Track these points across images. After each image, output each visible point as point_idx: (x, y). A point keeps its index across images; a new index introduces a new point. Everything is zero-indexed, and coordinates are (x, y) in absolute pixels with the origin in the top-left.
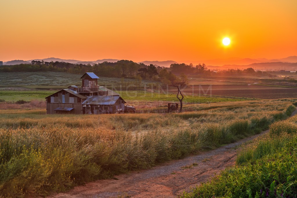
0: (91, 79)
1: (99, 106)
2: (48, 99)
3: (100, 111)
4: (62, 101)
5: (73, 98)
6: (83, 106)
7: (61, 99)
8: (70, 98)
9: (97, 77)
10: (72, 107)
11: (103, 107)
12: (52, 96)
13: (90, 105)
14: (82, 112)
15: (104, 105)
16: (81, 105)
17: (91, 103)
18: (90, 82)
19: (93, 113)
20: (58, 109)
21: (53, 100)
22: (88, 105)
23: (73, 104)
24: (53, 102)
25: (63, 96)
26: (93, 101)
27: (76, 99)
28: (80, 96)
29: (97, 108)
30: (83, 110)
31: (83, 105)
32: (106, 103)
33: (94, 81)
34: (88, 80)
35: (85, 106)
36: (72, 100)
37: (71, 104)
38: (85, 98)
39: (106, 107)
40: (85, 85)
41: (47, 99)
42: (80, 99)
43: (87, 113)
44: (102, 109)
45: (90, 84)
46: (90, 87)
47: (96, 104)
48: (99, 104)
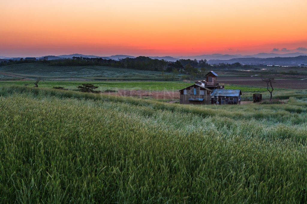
0: (214, 76)
1: (225, 97)
2: (182, 92)
3: (226, 101)
4: (193, 94)
5: (203, 91)
6: (212, 97)
7: (193, 91)
8: (201, 91)
10: (202, 98)
11: (229, 98)
12: (185, 89)
13: (218, 96)
14: (211, 101)
15: (230, 97)
16: (210, 97)
17: (218, 95)
18: (213, 78)
19: (220, 104)
20: (191, 99)
21: (185, 92)
23: (203, 96)
25: (195, 89)
26: (220, 94)
27: (206, 91)
28: (208, 89)
29: (224, 99)
30: (212, 100)
32: (232, 95)
34: (211, 77)
35: (213, 97)
36: (201, 93)
37: (201, 95)
38: (212, 91)
39: (231, 98)
40: (209, 81)
41: (180, 92)
42: (209, 92)
43: (215, 103)
44: (228, 99)
45: (213, 80)
46: (213, 82)
47: (223, 96)
48: (225, 95)
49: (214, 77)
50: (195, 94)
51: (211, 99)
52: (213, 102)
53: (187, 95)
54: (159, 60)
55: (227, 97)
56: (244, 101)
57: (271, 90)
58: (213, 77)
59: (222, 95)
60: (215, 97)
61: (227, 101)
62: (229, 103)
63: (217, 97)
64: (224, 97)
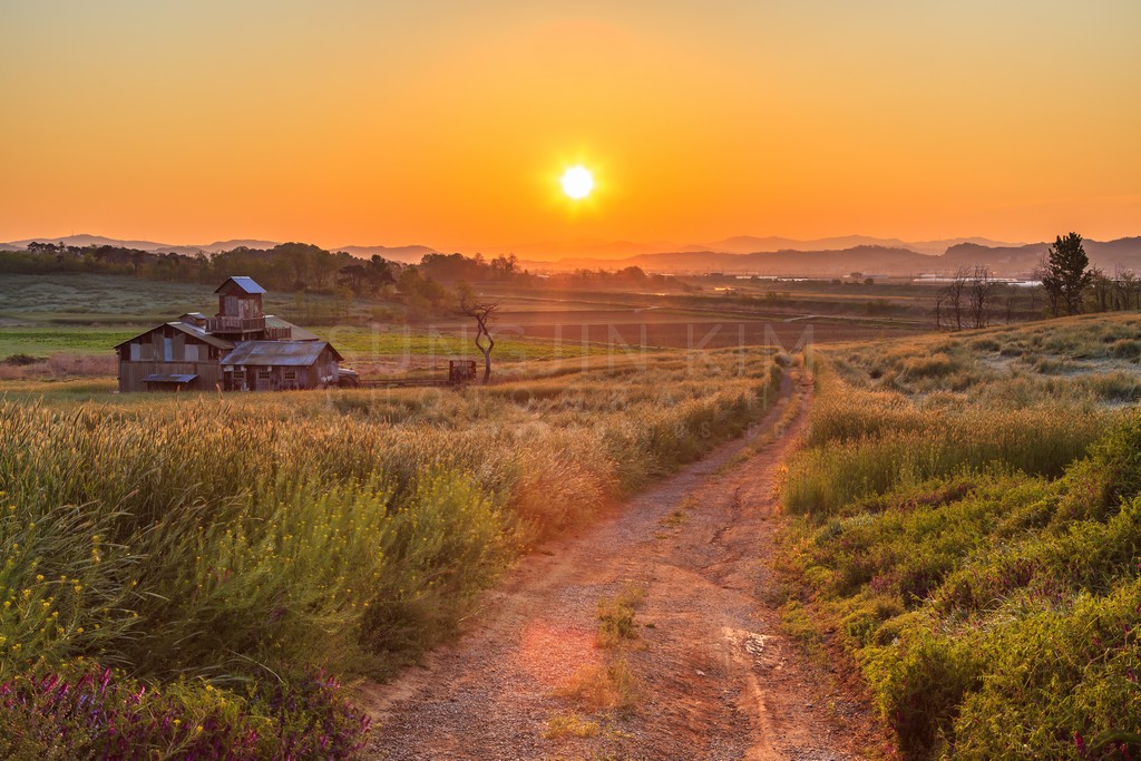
0: (243, 294)
1: (270, 369)
2: (124, 350)
3: (272, 381)
4: (163, 355)
5: (195, 347)
6: (225, 370)
7: (161, 349)
8: (188, 347)
9: (263, 291)
10: (193, 371)
11: (282, 373)
12: (133, 341)
13: (246, 366)
14: (222, 384)
15: (284, 366)
16: (219, 367)
17: (246, 361)
18: (241, 302)
19: (252, 388)
20: (153, 377)
21: (136, 352)
22: (239, 366)
23: (195, 364)
24: (138, 359)
25: (167, 341)
26: (253, 356)
27: (206, 348)
28: (216, 342)
29: (265, 375)
30: (225, 381)
31: (224, 366)
32: (290, 361)
33: (252, 301)
34: (234, 298)
35: (231, 369)
36: (191, 353)
37: (189, 363)
38: (229, 346)
39: (289, 371)
40: (227, 312)
41: (119, 351)
42: (216, 349)
43: (237, 388)
44: (279, 377)
45: (241, 310)
46: (241, 316)
47: (262, 364)
48: (269, 362)
49: (243, 298)
50: (167, 359)
51: (221, 377)
52: (230, 384)
53: (140, 362)
55: (274, 367)
59: (260, 362)
60: (237, 367)
61: (276, 383)
63: (243, 369)
64: (264, 367)
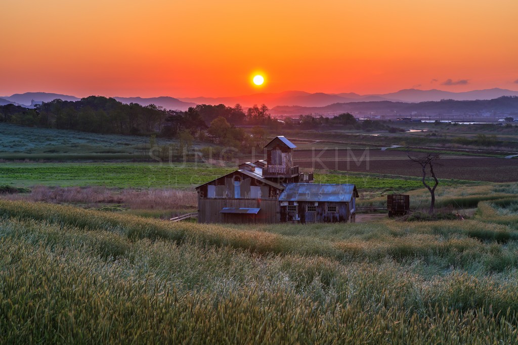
0: (286, 149)
1: (316, 205)
2: (203, 189)
3: (318, 213)
4: (234, 195)
5: (259, 188)
6: (282, 205)
7: (232, 189)
8: (252, 188)
10: (256, 205)
11: (326, 207)
12: (210, 183)
13: (298, 202)
14: (279, 216)
15: (328, 202)
16: (277, 203)
17: (297, 198)
18: (283, 155)
19: (302, 221)
20: (226, 209)
21: (212, 192)
23: (258, 200)
25: (236, 183)
26: (301, 194)
27: (267, 189)
28: (272, 184)
29: (312, 208)
30: (281, 213)
31: (280, 202)
32: (332, 199)
34: (280, 151)
35: (286, 204)
36: (256, 193)
37: (254, 199)
39: (332, 205)
40: (273, 161)
41: (199, 190)
42: (275, 189)
43: (291, 218)
44: (323, 210)
45: (284, 160)
46: (284, 166)
47: (311, 200)
48: (316, 199)
49: (286, 152)
50: (236, 197)
51: (278, 210)
52: (285, 216)
53: (215, 199)
54: (143, 106)
55: (320, 203)
56: (364, 213)
57: (431, 184)
58: (283, 152)
59: (308, 198)
60: (291, 203)
61: (321, 214)
62: (327, 220)
63: (295, 204)
64: (313, 203)
